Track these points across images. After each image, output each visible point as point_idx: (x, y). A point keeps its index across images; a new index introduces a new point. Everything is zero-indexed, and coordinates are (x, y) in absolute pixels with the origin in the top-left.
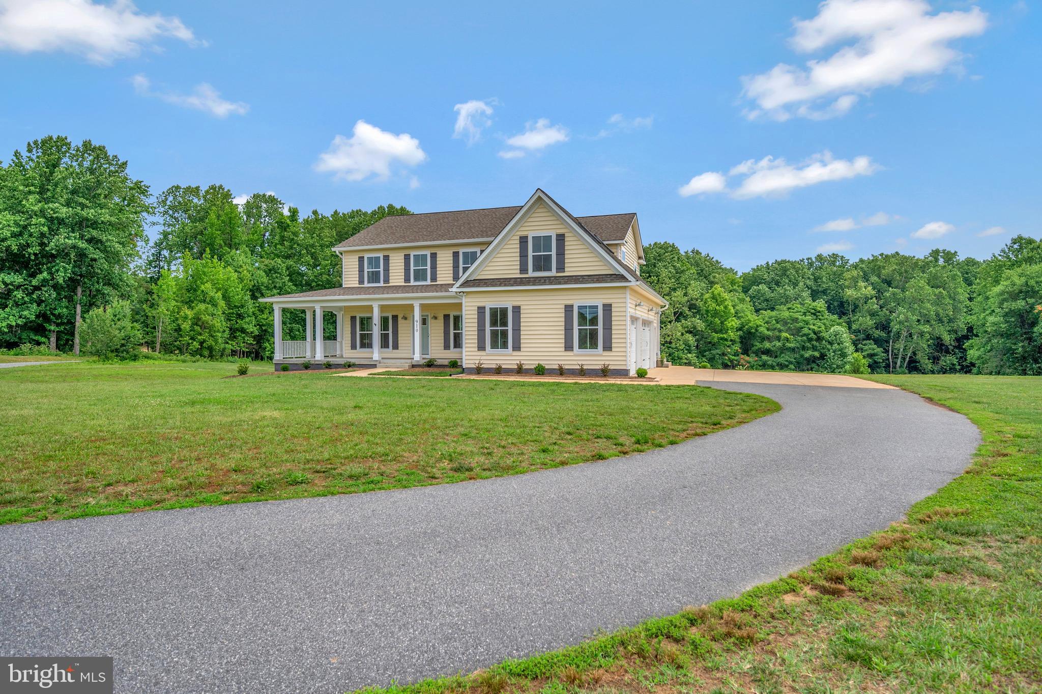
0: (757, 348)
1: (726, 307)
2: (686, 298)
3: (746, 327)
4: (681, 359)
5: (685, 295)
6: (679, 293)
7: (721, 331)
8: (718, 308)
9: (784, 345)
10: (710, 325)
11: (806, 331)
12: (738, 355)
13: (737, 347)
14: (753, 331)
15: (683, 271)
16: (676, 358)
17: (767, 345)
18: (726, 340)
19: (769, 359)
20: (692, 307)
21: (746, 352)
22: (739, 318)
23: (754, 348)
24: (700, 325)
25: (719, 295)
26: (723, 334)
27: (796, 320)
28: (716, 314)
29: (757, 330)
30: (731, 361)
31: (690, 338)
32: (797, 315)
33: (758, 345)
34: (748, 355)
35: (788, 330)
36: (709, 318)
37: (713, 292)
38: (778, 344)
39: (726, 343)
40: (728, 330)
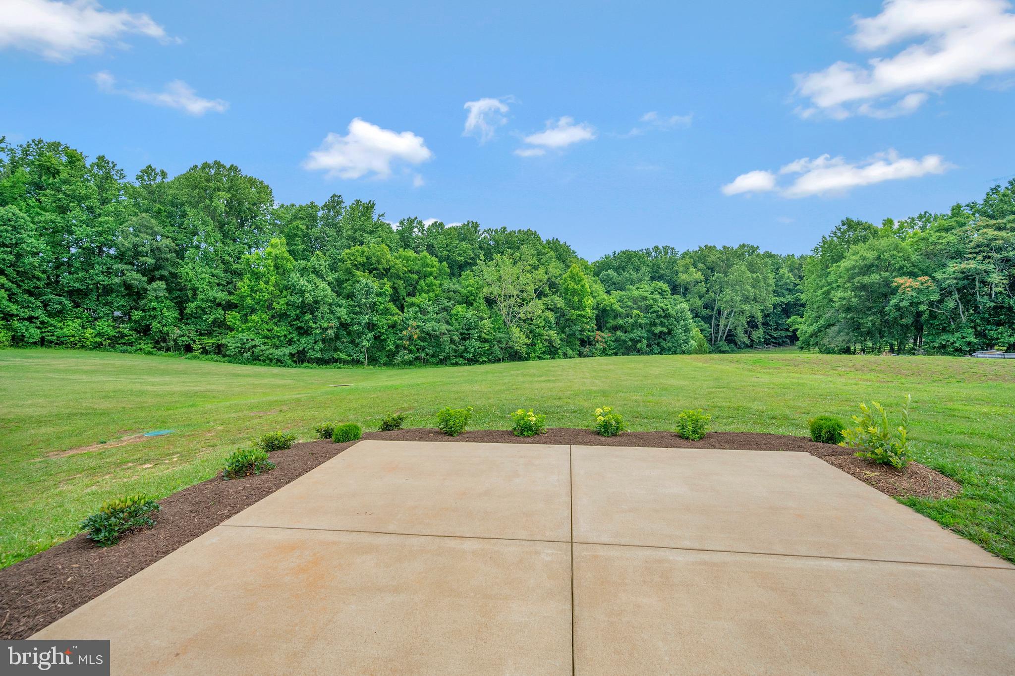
0: (611, 325)
1: (583, 286)
2: (546, 277)
3: (602, 305)
4: (542, 335)
5: (546, 273)
6: (541, 271)
7: (578, 309)
8: (576, 287)
9: (636, 322)
10: (569, 303)
11: (655, 308)
12: (593, 331)
13: (593, 324)
14: (608, 308)
15: (544, 254)
16: (537, 335)
17: (620, 321)
18: (584, 316)
19: (622, 334)
20: (552, 285)
21: (600, 328)
22: (594, 297)
23: (608, 325)
24: (560, 302)
25: (577, 274)
26: (580, 311)
27: (644, 298)
28: (574, 293)
29: (611, 308)
30: (588, 337)
31: (550, 315)
32: (646, 294)
33: (612, 323)
34: (603, 332)
35: (639, 308)
36: (568, 297)
37: (571, 271)
38: (631, 321)
39: (584, 319)
40: (585, 307)
